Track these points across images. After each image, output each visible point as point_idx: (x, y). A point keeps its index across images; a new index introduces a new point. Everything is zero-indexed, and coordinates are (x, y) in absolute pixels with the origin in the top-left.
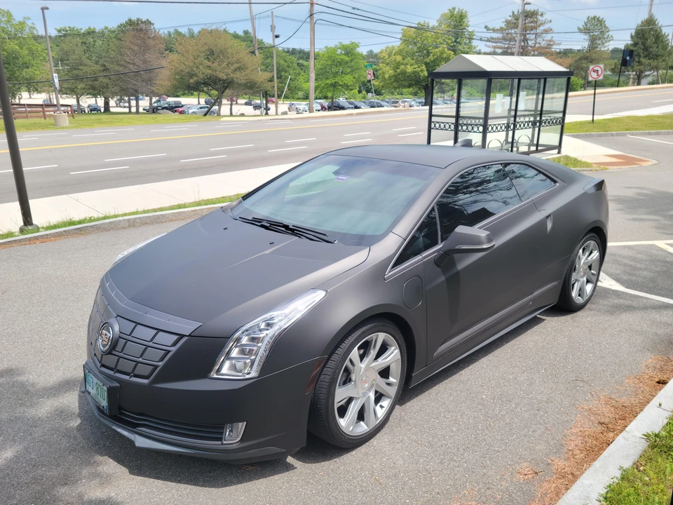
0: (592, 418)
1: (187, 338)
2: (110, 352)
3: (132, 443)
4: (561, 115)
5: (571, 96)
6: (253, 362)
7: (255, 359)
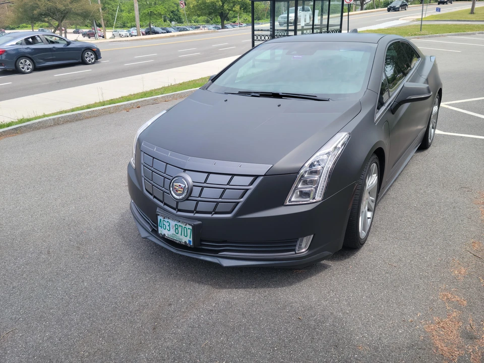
1: (262, 177)
3: (219, 266)
4: (339, 27)
5: (332, 18)
6: (316, 189)
7: (317, 187)
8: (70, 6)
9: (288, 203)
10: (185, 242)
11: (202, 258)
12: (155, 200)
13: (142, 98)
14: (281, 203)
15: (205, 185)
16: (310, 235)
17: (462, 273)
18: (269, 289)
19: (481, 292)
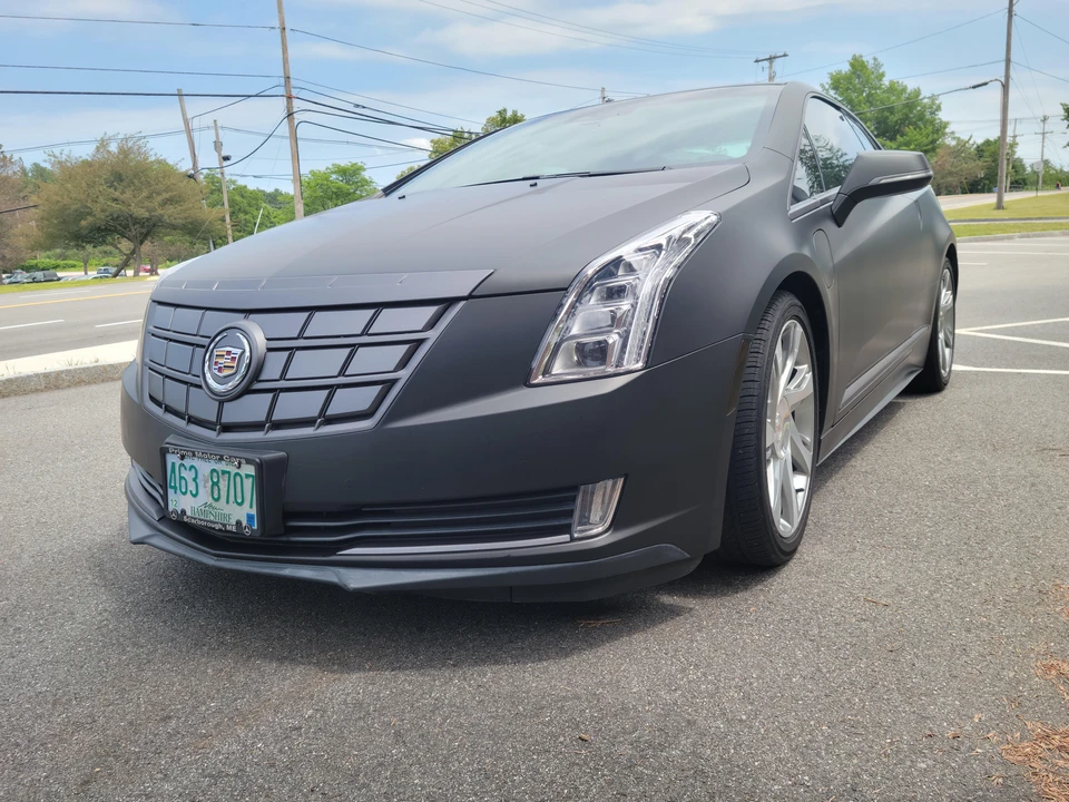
1: (462, 303)
2: (245, 389)
6: (624, 337)
7: (628, 330)
8: (160, 212)
9: (540, 379)
10: (239, 523)
12: (167, 416)
15: (300, 342)
16: (614, 477)
18: (495, 668)
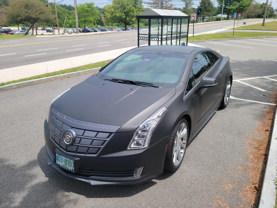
0: (252, 147)
1: (114, 134)
2: (72, 145)
3: (89, 184)
4: (186, 34)
6: (145, 140)
7: (146, 139)
8: (39, 16)
9: (129, 149)
10: (70, 170)
11: (80, 179)
12: (55, 144)
13: (71, 72)
14: (125, 148)
15: (82, 137)
16: (142, 167)
17: (230, 188)
18: (119, 198)
19: (238, 200)
